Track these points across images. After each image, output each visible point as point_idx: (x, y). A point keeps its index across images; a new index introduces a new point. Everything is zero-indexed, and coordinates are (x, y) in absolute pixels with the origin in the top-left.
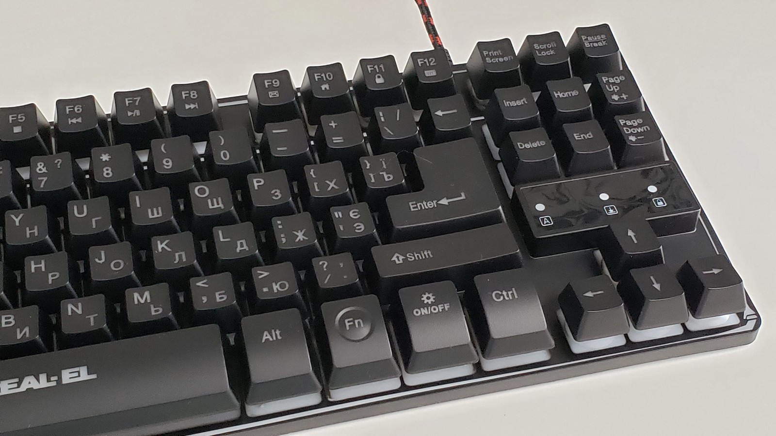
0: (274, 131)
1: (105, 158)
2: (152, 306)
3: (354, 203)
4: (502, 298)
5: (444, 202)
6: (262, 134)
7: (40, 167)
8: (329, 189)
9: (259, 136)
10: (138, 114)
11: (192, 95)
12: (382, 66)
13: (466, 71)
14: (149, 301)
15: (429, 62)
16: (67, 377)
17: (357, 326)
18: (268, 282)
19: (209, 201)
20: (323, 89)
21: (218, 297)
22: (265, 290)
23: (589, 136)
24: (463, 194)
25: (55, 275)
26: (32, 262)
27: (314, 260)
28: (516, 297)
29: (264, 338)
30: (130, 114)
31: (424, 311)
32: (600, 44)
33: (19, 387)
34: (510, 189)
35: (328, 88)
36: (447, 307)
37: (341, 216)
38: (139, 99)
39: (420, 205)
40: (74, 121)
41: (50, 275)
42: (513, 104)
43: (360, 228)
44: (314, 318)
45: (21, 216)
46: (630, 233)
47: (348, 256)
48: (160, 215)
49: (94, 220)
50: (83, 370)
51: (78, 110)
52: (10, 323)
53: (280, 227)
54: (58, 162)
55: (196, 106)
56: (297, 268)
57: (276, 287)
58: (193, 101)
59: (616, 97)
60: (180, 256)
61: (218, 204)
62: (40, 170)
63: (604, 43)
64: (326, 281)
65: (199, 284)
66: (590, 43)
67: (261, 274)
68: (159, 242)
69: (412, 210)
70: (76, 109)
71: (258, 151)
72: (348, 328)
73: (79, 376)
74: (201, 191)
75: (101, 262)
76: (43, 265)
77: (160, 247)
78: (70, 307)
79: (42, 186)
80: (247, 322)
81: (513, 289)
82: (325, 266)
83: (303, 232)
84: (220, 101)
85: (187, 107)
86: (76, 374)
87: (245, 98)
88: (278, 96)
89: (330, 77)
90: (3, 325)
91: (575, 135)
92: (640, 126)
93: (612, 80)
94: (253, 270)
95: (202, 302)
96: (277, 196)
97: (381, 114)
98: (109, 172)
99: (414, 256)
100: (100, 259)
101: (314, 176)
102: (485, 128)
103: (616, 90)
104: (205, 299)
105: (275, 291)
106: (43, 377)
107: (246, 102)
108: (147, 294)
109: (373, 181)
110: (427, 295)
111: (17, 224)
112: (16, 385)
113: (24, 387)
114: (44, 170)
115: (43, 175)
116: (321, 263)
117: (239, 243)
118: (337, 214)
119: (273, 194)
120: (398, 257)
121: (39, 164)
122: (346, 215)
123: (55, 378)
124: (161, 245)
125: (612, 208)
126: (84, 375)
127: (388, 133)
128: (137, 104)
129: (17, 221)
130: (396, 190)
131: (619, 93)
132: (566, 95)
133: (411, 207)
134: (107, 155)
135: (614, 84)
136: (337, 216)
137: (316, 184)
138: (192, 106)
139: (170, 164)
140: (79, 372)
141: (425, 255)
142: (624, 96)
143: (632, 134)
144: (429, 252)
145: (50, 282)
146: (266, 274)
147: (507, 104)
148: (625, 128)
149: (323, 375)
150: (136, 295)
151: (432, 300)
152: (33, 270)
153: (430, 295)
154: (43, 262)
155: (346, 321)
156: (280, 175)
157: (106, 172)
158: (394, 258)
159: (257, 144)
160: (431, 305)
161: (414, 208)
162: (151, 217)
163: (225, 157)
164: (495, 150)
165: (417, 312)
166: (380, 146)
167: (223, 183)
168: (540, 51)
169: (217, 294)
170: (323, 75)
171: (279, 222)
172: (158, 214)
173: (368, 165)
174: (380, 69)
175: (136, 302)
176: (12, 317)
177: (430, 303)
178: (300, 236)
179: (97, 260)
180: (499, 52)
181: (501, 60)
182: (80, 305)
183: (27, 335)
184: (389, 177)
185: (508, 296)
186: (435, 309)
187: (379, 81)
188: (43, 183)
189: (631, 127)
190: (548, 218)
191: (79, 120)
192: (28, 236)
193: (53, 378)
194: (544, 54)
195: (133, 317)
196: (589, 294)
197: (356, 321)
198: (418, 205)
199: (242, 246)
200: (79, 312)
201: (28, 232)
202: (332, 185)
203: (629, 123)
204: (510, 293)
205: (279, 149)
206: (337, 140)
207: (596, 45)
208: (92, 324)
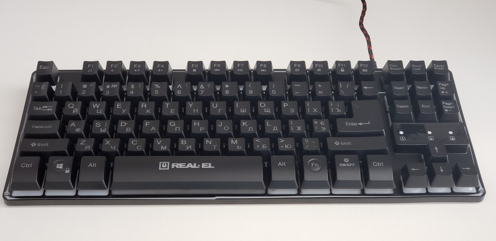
0: (295, 85)
1: (227, 86)
2: (238, 146)
3: (323, 119)
4: (377, 165)
5: (361, 124)
6: (290, 86)
7: (202, 86)
8: (314, 112)
9: (289, 86)
10: (242, 71)
11: (264, 66)
12: (344, 65)
13: (381, 72)
14: (237, 143)
15: (365, 66)
16: (204, 166)
17: (316, 166)
18: (283, 144)
19: (265, 109)
20: (318, 71)
21: (263, 146)
22: (282, 147)
23: (428, 106)
24: (369, 122)
25: (203, 128)
26: (195, 122)
27: (303, 139)
28: (383, 165)
29: (279, 164)
30: (239, 70)
31: (344, 165)
32: (441, 69)
33: (186, 166)
34: (391, 123)
35: (320, 71)
36: (353, 165)
37: (317, 123)
38: (243, 65)
39: (350, 124)
40: (217, 70)
41: (201, 128)
42: (398, 88)
43: (324, 129)
44: (299, 161)
45: (192, 104)
46: (436, 148)
47: (317, 139)
48: (245, 112)
49: (219, 110)
50: (210, 164)
51: (219, 66)
52: (185, 143)
53: (292, 124)
54: (209, 85)
55: (265, 70)
56: (296, 141)
57: (286, 146)
58: (264, 69)
59: (443, 92)
60: (251, 129)
61: (268, 111)
62: (202, 87)
63: (443, 69)
64: (306, 147)
65: (257, 140)
66: (437, 67)
67: (282, 141)
68: (243, 122)
69: (347, 125)
70: (218, 66)
71: (287, 93)
72: (312, 166)
73: (208, 166)
74: (263, 105)
75: (220, 126)
76: (198, 124)
77: (243, 124)
78: (207, 141)
79: (202, 94)
80: (273, 158)
81: (382, 162)
82: (307, 142)
83: (300, 127)
84: (275, 70)
85: (262, 70)
86: (207, 165)
87: (285, 70)
88: (299, 71)
89: (322, 66)
90: (182, 143)
91: (422, 105)
92: (451, 106)
93: (443, 85)
94: (278, 138)
95: (257, 147)
96: (292, 111)
97: (341, 85)
98: (228, 92)
99: (344, 143)
100: (220, 125)
101: (308, 106)
102: (385, 97)
103: (444, 89)
104: (258, 146)
105: (286, 148)
106: (195, 164)
107: (285, 72)
108: (236, 141)
109: (332, 111)
110: (346, 159)
111: (191, 107)
112: (185, 165)
113: (187, 167)
114: (203, 88)
115: (203, 89)
116: (305, 140)
117: (274, 127)
118: (315, 122)
119: (291, 110)
120: (337, 143)
121: (201, 85)
122: (319, 123)
123: (200, 165)
124: (244, 124)
125: (432, 138)
126: (210, 166)
127: (342, 93)
128: (242, 66)
129: (191, 106)
130: (341, 116)
131: (445, 91)
132: (422, 88)
133: (346, 124)
134: (228, 85)
135: (443, 86)
136: (315, 123)
137: (309, 109)
138: (264, 70)
139: (252, 92)
140: (208, 165)
141: (348, 144)
142: (447, 92)
143: (447, 109)
144: (350, 143)
145: (201, 131)
146: (283, 141)
147: (395, 88)
148: (444, 106)
149: (299, 183)
150: (232, 141)
151: (348, 161)
152: (195, 125)
153: (347, 159)
154: (199, 123)
155: (312, 163)
156: (295, 103)
157: (226, 92)
158: (335, 143)
159: (287, 89)
160: (347, 163)
161: (347, 124)
162: (241, 112)
163: (274, 93)
164: (388, 107)
165: (341, 165)
166: (338, 97)
167: (272, 103)
168: (415, 68)
169: (263, 145)
170: (319, 65)
171: (291, 122)
172: (244, 111)
173: (332, 104)
174: (343, 66)
175: (232, 143)
176: (186, 141)
177: (347, 162)
178: (299, 128)
179: (219, 125)
180: (397, 66)
181: (397, 69)
182: (211, 141)
183: (191, 148)
184: (339, 111)
185: (379, 165)
186: (348, 165)
187: (342, 71)
188: (202, 92)
189: (447, 105)
190: (404, 138)
191: (219, 70)
192: (194, 112)
193: (198, 165)
194: (416, 69)
195: (230, 149)
196: (413, 169)
197: (316, 164)
198: (349, 123)
199: (275, 129)
200: (210, 143)
201: (194, 111)
202: (315, 110)
203: (446, 104)
204: (380, 164)
205: (296, 93)
206: (320, 92)
207: (439, 69)
208: (215, 148)
